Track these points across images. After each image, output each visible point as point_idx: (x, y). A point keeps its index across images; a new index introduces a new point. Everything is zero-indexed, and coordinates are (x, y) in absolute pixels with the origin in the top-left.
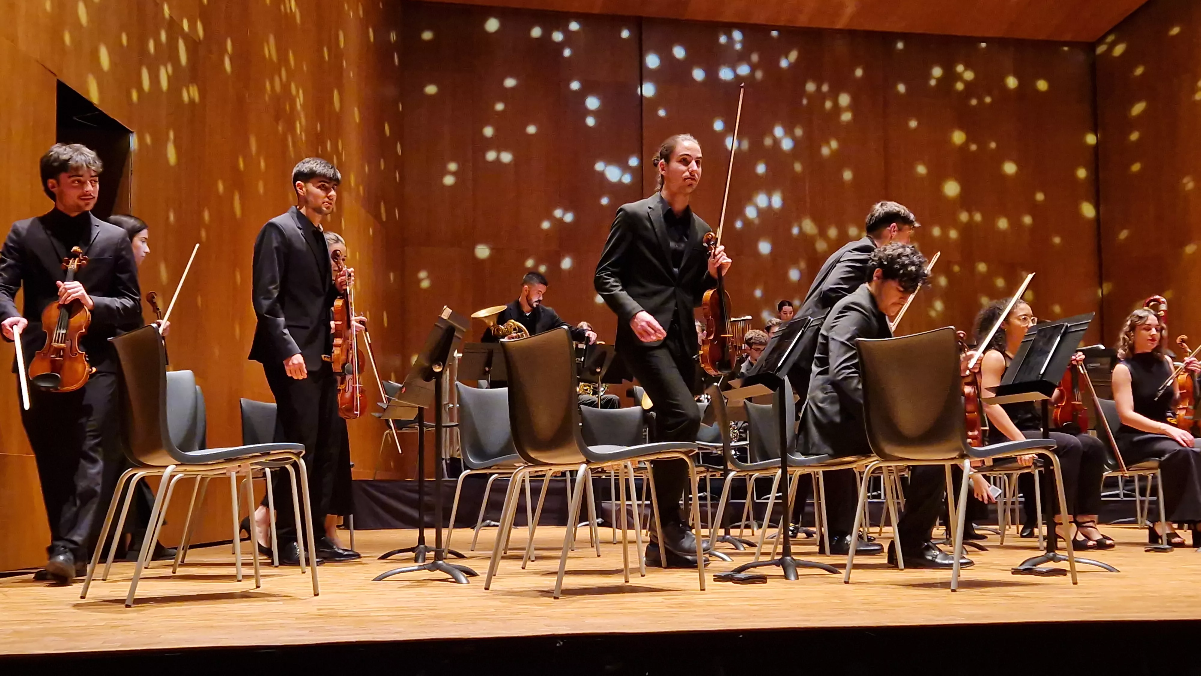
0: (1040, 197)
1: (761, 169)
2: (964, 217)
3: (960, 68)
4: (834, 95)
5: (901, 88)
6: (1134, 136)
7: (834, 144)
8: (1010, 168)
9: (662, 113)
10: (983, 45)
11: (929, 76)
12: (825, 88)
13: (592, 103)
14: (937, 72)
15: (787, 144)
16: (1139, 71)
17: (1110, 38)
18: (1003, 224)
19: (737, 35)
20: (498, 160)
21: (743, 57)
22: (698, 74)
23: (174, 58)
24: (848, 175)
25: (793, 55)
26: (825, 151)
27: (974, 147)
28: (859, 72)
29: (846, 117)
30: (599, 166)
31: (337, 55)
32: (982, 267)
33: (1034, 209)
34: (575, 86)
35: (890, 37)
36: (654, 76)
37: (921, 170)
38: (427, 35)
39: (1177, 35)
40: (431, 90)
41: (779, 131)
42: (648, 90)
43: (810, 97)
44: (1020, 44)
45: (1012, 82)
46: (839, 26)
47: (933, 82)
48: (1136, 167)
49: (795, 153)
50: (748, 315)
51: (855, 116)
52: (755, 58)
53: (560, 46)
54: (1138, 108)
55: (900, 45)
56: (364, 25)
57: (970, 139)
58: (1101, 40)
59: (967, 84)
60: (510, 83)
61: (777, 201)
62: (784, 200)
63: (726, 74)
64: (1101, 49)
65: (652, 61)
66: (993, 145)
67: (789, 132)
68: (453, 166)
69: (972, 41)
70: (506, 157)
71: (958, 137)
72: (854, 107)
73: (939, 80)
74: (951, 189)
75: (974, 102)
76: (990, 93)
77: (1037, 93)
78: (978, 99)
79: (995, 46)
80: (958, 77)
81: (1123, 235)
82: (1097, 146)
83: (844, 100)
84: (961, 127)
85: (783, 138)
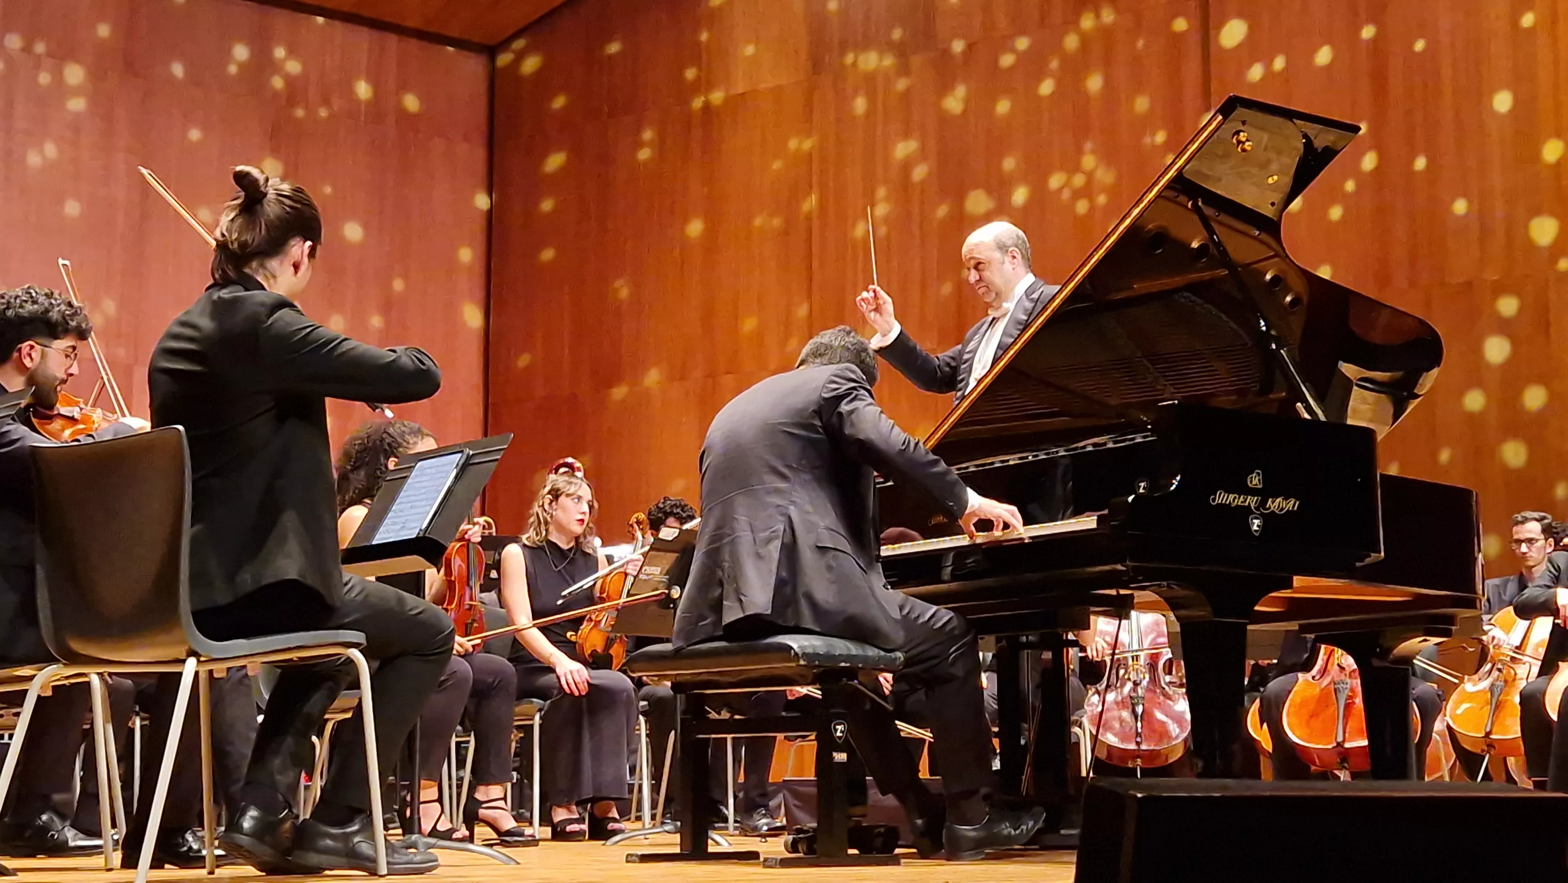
0: (398, 285)
3: (280, 53)
4: (56, 60)
5: (176, 69)
6: (547, 205)
7: (51, 150)
8: (353, 232)
11: (226, 55)
12: (40, 48)
14: (241, 52)
16: (559, 102)
17: (519, 44)
24: (72, 208)
26: (34, 160)
28: (103, 30)
29: (77, 104)
33: (388, 304)
39: (617, 54)
43: (12, 60)
47: (233, 69)
48: (548, 255)
51: (93, 106)
54: (555, 161)
58: (504, 45)
59: (290, 81)
64: (504, 59)
66: (328, 187)
69: (302, 12)
72: (93, 89)
73: (241, 66)
75: (300, 113)
76: (326, 102)
77: (403, 114)
78: (306, 108)
79: (338, 25)
80: (275, 67)
81: (524, 361)
82: (490, 212)
83: (74, 74)
84: (277, 151)
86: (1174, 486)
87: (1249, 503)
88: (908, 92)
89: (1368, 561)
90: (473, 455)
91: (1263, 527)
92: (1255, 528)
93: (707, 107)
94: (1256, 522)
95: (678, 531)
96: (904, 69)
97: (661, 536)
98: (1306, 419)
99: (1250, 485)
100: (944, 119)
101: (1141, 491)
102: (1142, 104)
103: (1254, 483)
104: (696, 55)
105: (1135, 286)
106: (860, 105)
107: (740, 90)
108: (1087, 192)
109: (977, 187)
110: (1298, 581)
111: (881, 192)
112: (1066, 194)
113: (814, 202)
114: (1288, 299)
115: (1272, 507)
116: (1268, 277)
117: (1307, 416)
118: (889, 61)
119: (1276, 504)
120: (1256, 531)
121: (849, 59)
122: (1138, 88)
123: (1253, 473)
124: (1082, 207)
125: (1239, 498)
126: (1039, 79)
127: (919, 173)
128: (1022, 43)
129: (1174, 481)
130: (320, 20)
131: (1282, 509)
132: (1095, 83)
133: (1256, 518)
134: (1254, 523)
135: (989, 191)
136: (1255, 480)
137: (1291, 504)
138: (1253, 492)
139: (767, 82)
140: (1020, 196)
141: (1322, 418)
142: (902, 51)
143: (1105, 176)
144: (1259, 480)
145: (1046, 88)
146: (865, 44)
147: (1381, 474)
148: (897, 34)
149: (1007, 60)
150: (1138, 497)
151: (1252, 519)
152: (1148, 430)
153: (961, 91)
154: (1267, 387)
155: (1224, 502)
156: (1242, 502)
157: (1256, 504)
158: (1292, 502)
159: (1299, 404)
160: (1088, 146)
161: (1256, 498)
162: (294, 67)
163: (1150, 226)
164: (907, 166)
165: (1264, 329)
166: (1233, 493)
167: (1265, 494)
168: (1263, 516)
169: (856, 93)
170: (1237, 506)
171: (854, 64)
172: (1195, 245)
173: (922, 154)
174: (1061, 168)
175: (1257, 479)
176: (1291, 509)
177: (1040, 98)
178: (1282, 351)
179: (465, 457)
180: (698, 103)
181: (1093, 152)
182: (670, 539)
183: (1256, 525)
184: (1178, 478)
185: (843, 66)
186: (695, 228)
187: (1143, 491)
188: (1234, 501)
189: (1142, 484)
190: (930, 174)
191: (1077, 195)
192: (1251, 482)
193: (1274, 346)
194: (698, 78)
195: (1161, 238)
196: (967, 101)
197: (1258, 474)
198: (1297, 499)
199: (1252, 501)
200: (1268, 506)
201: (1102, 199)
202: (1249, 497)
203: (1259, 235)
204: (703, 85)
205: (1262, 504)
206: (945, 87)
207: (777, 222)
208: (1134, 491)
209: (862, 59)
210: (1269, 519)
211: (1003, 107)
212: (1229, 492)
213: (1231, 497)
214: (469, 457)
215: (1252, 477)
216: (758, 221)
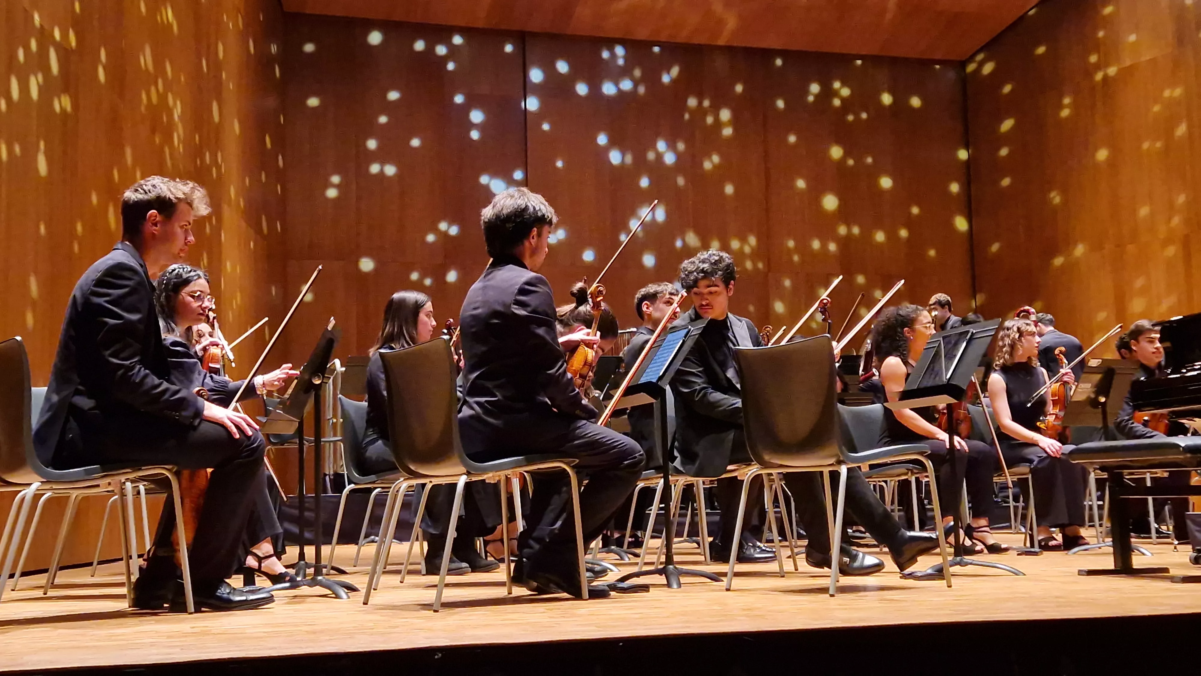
0: (915, 210)
1: (644, 182)
2: (842, 230)
3: (837, 85)
4: (715, 109)
5: (780, 104)
6: (1004, 152)
7: (716, 159)
8: (886, 182)
9: (546, 127)
10: (859, 62)
11: (807, 92)
12: (706, 103)
13: (477, 116)
14: (815, 88)
15: (669, 159)
16: (1007, 89)
17: (980, 57)
18: (880, 237)
19: (620, 51)
20: (382, 172)
21: (626, 72)
22: (582, 89)
23: (46, 68)
24: (729, 189)
25: (675, 71)
26: (707, 165)
27: (851, 162)
28: (739, 88)
29: (728, 132)
30: (484, 179)
31: (216, 66)
32: (861, 279)
33: (910, 223)
34: (459, 99)
35: (769, 54)
36: (539, 90)
37: (801, 184)
38: (309, 48)
39: (1043, 54)
40: (313, 102)
41: (661, 146)
42: (532, 104)
43: (692, 112)
44: (894, 61)
45: (887, 99)
46: (721, 42)
47: (811, 98)
48: (1006, 182)
49: (678, 167)
50: (633, 328)
51: (735, 130)
52: (637, 73)
53: (444, 60)
54: (1007, 125)
55: (779, 62)
56: (243, 36)
57: (847, 154)
58: (971, 59)
59: (843, 100)
60: (393, 95)
61: (660, 215)
62: (668, 214)
63: (609, 89)
64: (971, 67)
65: (536, 75)
66: (869, 160)
67: (672, 146)
68: (336, 179)
69: (848, 59)
70: (390, 170)
71: (836, 152)
72: (735, 122)
73: (817, 96)
74: (830, 202)
75: (851, 118)
76: (865, 109)
77: (911, 110)
78: (854, 114)
79: (870, 64)
80: (835, 94)
81: (995, 248)
82: (968, 160)
83: (725, 115)
84: (839, 142)
85: (665, 152)
93: (1106, 78)
95: (1101, 360)
104: (1097, 46)
107: (1128, 63)
113: (1184, 129)
139: (1146, 57)
162: (846, 92)
180: (1099, 76)
186: (1102, 155)
194: (1099, 61)
204: (1102, 64)
207: (1158, 145)
216: (1146, 145)
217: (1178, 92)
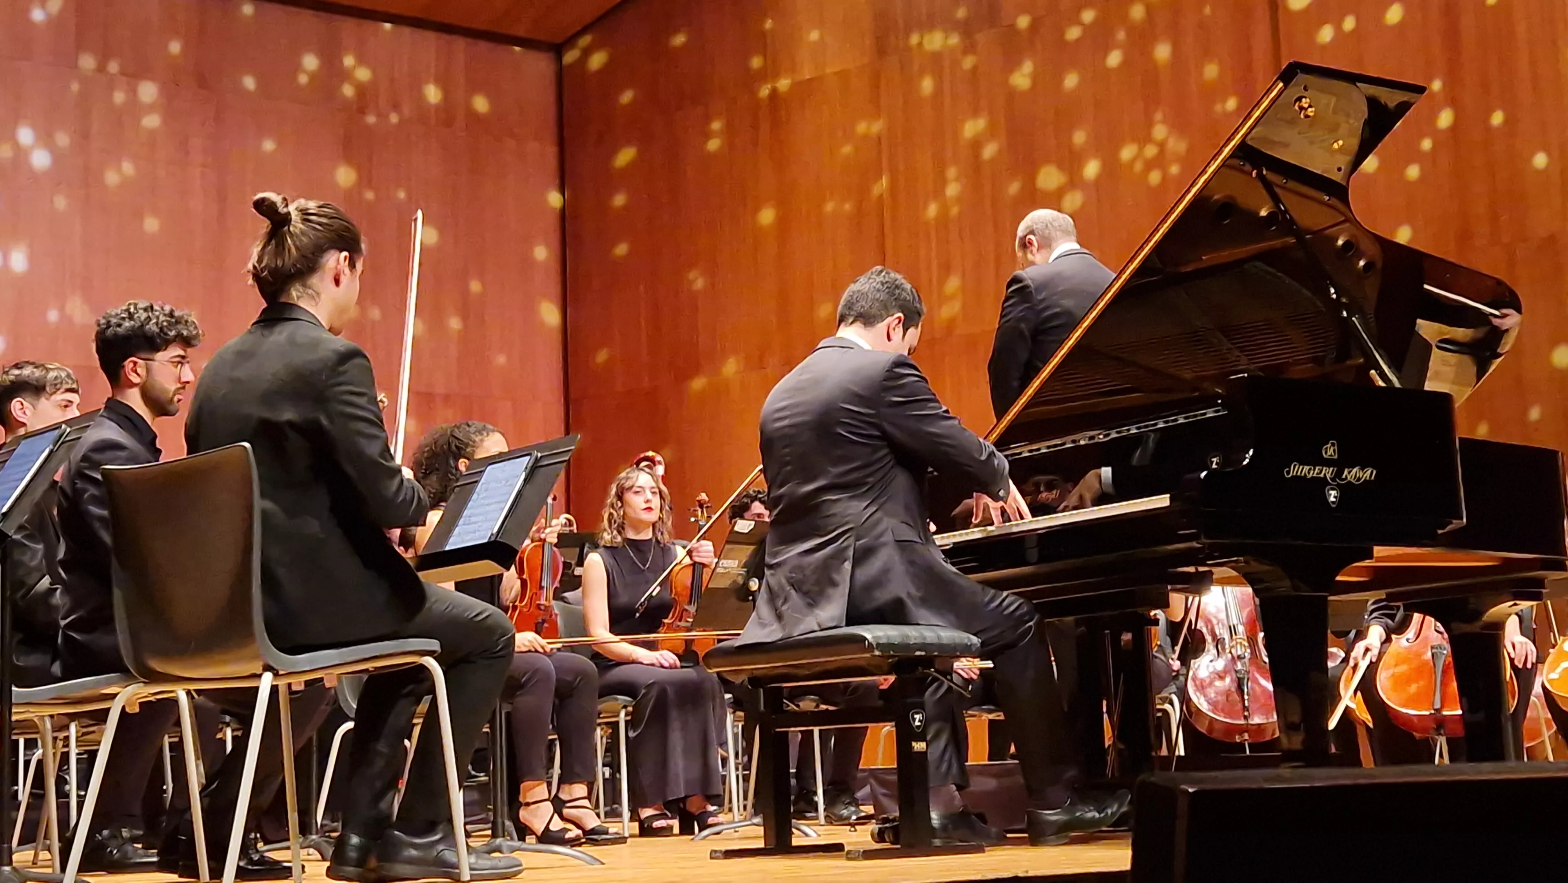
0: (475, 286)
3: (349, 61)
4: (130, 79)
5: (249, 83)
6: (619, 200)
7: (128, 168)
8: (429, 233)
11: (297, 67)
12: (113, 67)
14: (311, 62)
15: (41, 159)
16: (627, 97)
17: (584, 41)
24: (151, 225)
26: (112, 178)
27: (370, 195)
28: (175, 47)
29: (152, 121)
33: (466, 306)
39: (683, 46)
41: (25, 136)
43: (86, 79)
47: (303, 79)
48: (621, 249)
49: (56, 177)
51: (166, 120)
54: (625, 156)
55: (250, 12)
57: (365, 179)
58: (570, 42)
59: (360, 88)
61: (19, 261)
62: (33, 259)
64: (570, 57)
66: (402, 193)
67: (45, 138)
69: (369, 18)
71: (344, 176)
72: (165, 106)
73: (313, 76)
75: (371, 119)
76: (396, 107)
77: (473, 116)
78: (379, 115)
79: (406, 31)
80: (345, 75)
81: (602, 356)
82: (563, 210)
83: (148, 91)
84: (348, 158)
85: (32, 148)
86: (1247, 461)
87: (1325, 474)
88: (975, 69)
89: (1449, 528)
90: (541, 457)
91: (1341, 499)
92: (1332, 499)
93: (774, 95)
94: (1333, 493)
95: (753, 523)
96: (969, 47)
97: (736, 529)
98: (1380, 387)
99: (1325, 456)
100: (1012, 94)
101: (1214, 466)
102: (1211, 71)
103: (1329, 453)
104: (761, 44)
105: (1204, 258)
106: (927, 85)
107: (807, 76)
108: (1159, 162)
109: (1047, 161)
110: (1379, 551)
111: (952, 172)
112: (1138, 167)
113: (884, 185)
114: (1362, 263)
115: (1349, 478)
116: (1340, 242)
117: (1381, 383)
118: (954, 40)
119: (1353, 474)
120: (1333, 502)
121: (914, 39)
122: (1206, 54)
123: (1328, 443)
124: (1155, 177)
125: (1314, 470)
126: (1106, 50)
127: (989, 151)
128: (1088, 16)
129: (1247, 456)
130: (388, 26)
131: (1359, 479)
132: (1163, 52)
133: (1333, 489)
134: (1331, 495)
135: (1061, 167)
136: (1330, 451)
137: (1368, 474)
138: (1328, 463)
139: (833, 67)
140: (1092, 169)
141: (1397, 384)
142: (967, 29)
143: (1177, 146)
144: (1334, 451)
145: (1114, 59)
146: (929, 24)
147: (1460, 439)
148: (961, 13)
149: (1073, 33)
150: (1211, 473)
151: (1328, 491)
152: (1218, 405)
153: (1028, 67)
154: (1343, 355)
155: (1299, 474)
156: (1317, 474)
157: (1332, 474)
158: (1369, 472)
159: (1373, 372)
160: (1159, 116)
161: (1331, 469)
162: (363, 74)
163: (1216, 197)
164: (976, 145)
165: (1334, 296)
166: (1308, 465)
167: (1340, 465)
168: (1339, 487)
169: (921, 74)
170: (1312, 477)
171: (920, 44)
172: (1263, 213)
173: (991, 132)
174: (1133, 140)
175: (1332, 449)
176: (1368, 478)
177: (1109, 70)
178: (1354, 319)
179: (533, 458)
181: (1164, 121)
182: (746, 531)
183: (1332, 496)
184: (1251, 452)
185: (909, 49)
186: (767, 216)
187: (1216, 467)
188: (1309, 473)
189: (1215, 460)
190: (1000, 151)
191: (1150, 165)
192: (1326, 453)
193: (1345, 314)
194: (764, 68)
195: (1228, 208)
196: (1035, 77)
197: (1333, 445)
198: (1374, 468)
199: (1328, 472)
200: (1344, 476)
201: (1174, 169)
202: (1324, 468)
203: (1329, 200)
204: (769, 73)
205: (1338, 474)
206: (1012, 63)
207: (847, 206)
208: (1207, 467)
209: (927, 39)
210: (1346, 489)
211: (1071, 81)
212: (1302, 463)
213: (1306, 468)
214: (537, 460)
215: (1327, 448)
216: (829, 207)
217: (877, 127)
